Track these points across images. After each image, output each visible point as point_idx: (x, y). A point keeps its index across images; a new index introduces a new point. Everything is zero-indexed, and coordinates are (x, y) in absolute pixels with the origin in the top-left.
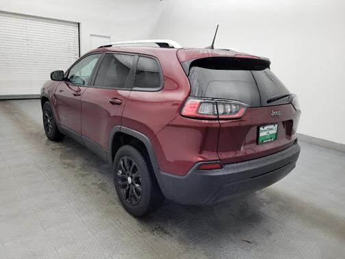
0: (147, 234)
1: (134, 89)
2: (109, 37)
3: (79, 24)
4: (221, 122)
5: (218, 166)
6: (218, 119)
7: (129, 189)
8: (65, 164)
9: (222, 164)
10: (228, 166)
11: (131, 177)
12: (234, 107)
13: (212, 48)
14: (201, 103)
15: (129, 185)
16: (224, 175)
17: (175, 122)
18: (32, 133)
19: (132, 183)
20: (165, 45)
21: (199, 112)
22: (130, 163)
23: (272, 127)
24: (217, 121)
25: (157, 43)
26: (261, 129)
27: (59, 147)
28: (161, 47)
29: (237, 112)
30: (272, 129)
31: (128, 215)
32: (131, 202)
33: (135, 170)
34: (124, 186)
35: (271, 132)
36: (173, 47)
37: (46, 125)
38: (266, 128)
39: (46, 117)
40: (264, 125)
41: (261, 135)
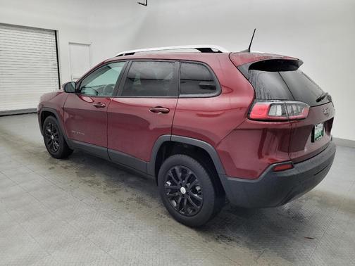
0: (213, 243)
1: (180, 96)
2: (89, 45)
3: (56, 31)
5: (289, 166)
6: (289, 120)
7: (183, 200)
8: (87, 181)
9: (293, 164)
11: (186, 187)
13: (249, 51)
14: (271, 105)
15: (183, 195)
17: (243, 126)
19: (187, 193)
20: (208, 50)
21: (270, 114)
22: (184, 172)
24: (288, 122)
25: (197, 49)
26: (316, 127)
27: (69, 165)
28: (202, 52)
30: (320, 127)
31: (183, 227)
32: (187, 212)
33: (192, 178)
34: (175, 198)
35: (320, 130)
36: (219, 52)
37: (48, 143)
39: (49, 133)
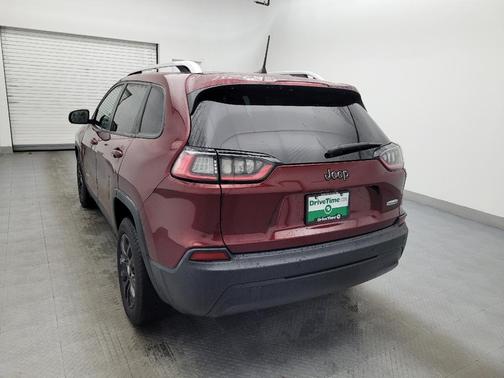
3: (157, 45)
4: (223, 186)
5: (223, 256)
6: (220, 182)
9: (230, 253)
10: (241, 257)
12: (250, 163)
13: (264, 71)
14: (196, 156)
16: (230, 272)
18: (64, 196)
21: (194, 169)
23: (336, 196)
24: (218, 186)
25: (178, 67)
26: (311, 199)
28: (181, 71)
29: (255, 172)
30: (337, 200)
35: (335, 205)
38: (322, 198)
40: (316, 193)
41: (311, 209)
